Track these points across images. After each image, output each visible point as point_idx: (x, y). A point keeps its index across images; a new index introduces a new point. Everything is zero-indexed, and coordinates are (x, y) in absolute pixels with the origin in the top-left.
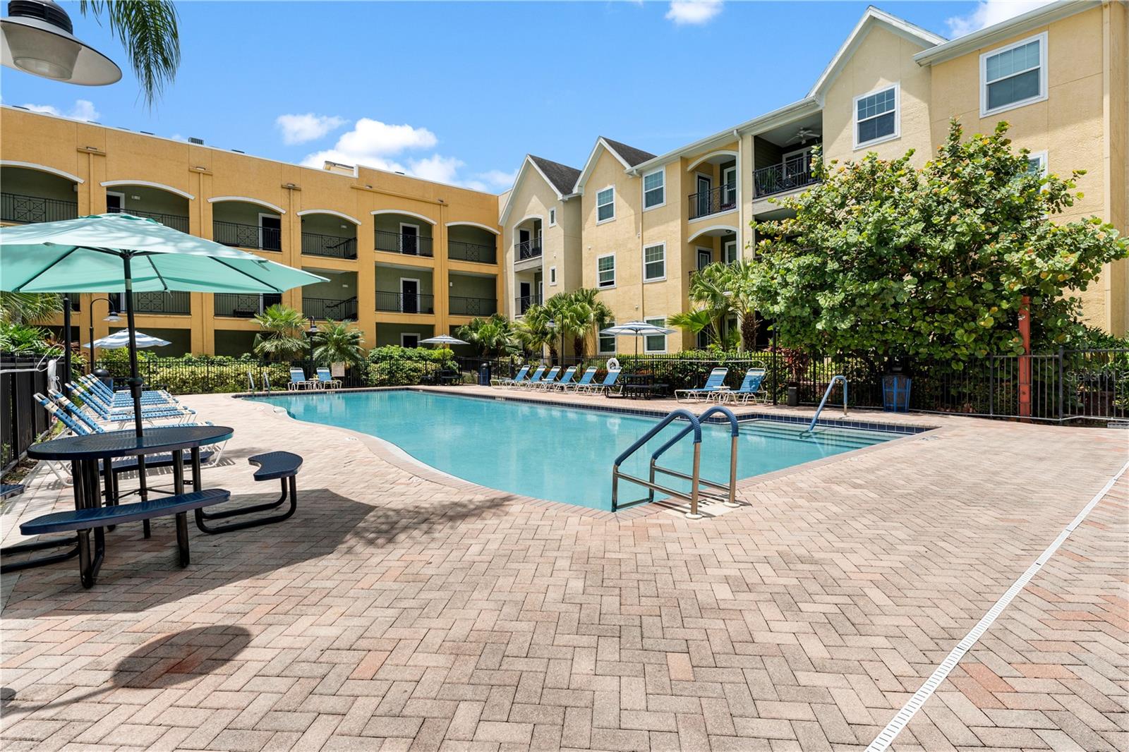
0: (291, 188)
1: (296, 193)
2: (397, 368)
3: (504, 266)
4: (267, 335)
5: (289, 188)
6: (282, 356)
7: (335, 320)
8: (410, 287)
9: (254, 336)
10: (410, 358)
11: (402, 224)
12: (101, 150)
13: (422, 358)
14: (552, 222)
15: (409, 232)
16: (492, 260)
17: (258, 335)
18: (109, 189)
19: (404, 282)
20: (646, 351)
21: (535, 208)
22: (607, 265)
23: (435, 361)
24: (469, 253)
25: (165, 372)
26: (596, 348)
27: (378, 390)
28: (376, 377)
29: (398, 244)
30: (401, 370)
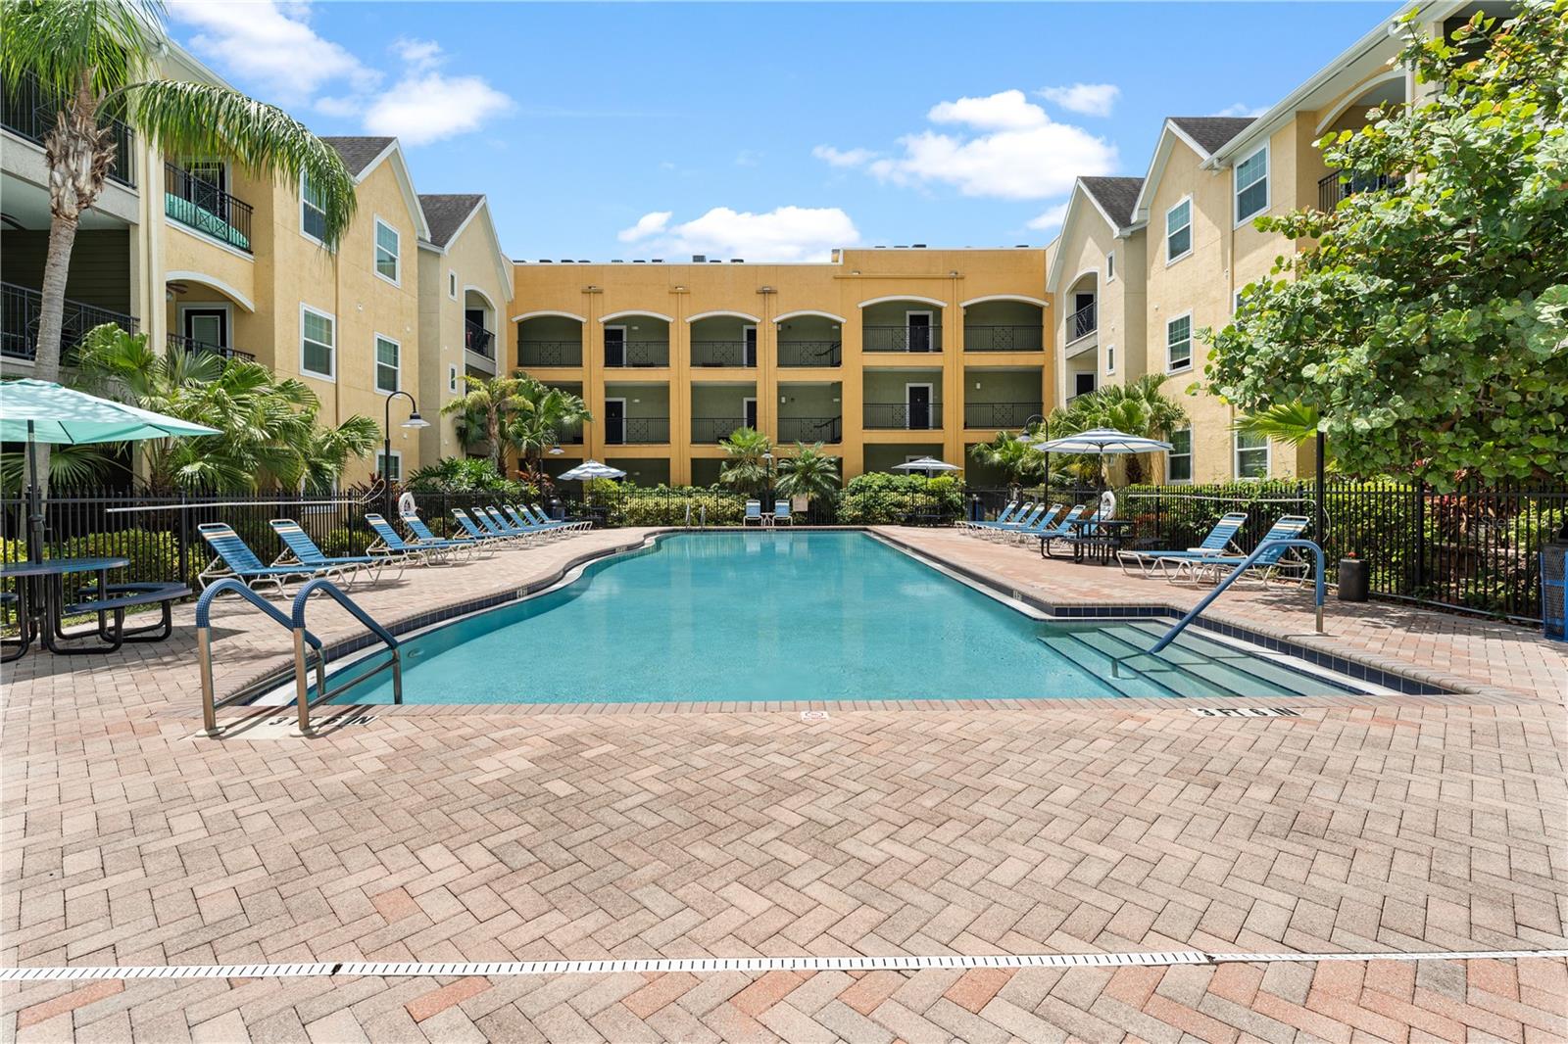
0: (766, 293)
1: (771, 296)
2: (875, 502)
3: (1053, 352)
4: (732, 464)
5: (764, 293)
6: (741, 488)
7: (806, 442)
8: (919, 396)
9: (720, 465)
10: (895, 489)
11: (909, 313)
12: (599, 287)
13: (915, 490)
14: (1111, 274)
15: (919, 322)
16: (1037, 345)
17: (724, 463)
18: (606, 323)
19: (911, 389)
20: (1237, 479)
21: (1092, 259)
22: (1179, 330)
23: (928, 493)
24: (997, 339)
25: (634, 503)
26: (1164, 474)
27: (851, 530)
28: (848, 512)
29: (903, 340)
30: (880, 505)
